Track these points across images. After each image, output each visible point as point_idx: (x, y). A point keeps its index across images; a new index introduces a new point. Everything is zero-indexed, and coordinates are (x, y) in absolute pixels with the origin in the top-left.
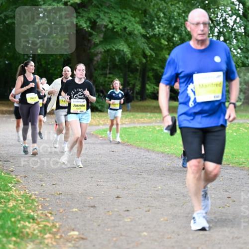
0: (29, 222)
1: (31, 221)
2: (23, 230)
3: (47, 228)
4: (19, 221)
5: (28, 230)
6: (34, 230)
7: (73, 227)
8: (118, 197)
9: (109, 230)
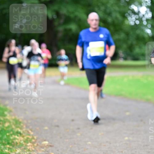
0: (18, 136)
1: (19, 135)
2: (14, 141)
3: (28, 139)
4: (12, 135)
5: (17, 141)
6: (21, 141)
7: (45, 138)
8: (73, 120)
9: (67, 140)
